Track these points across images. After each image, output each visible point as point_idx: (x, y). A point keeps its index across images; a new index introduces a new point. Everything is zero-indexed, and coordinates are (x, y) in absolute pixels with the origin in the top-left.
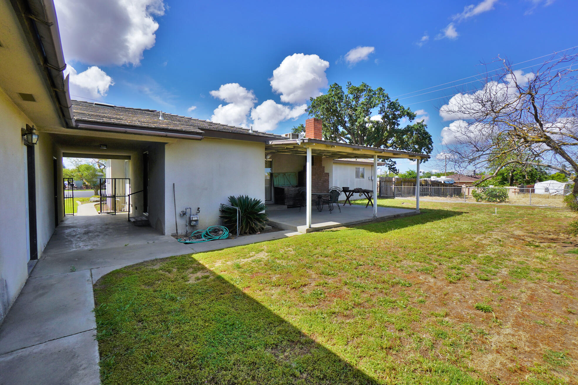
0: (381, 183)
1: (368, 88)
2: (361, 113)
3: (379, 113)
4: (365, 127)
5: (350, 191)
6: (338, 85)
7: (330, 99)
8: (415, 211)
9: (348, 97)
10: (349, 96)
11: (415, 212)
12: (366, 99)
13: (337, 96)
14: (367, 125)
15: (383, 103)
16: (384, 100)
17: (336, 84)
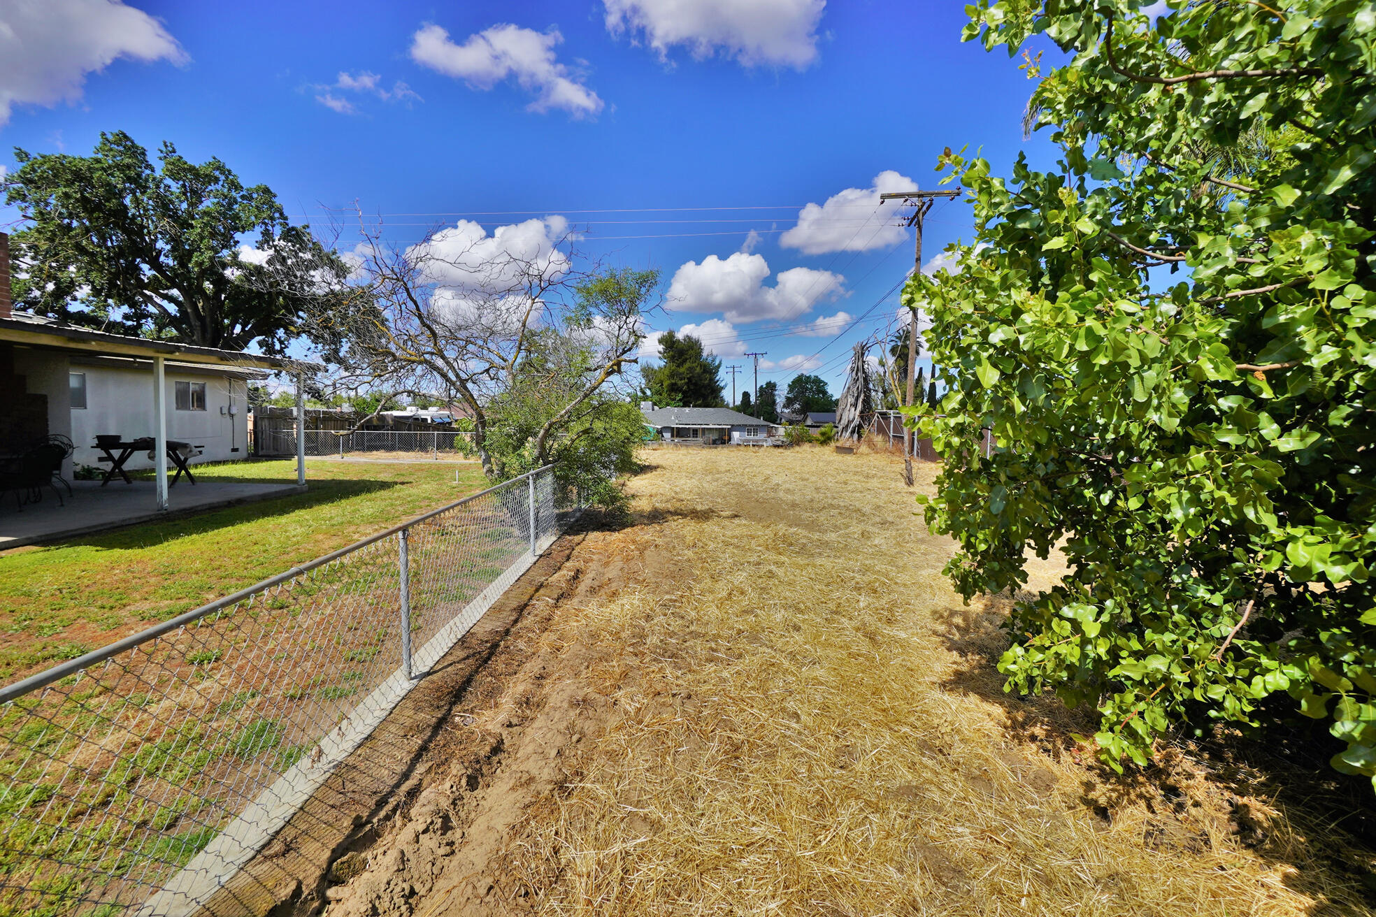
0: (259, 422)
1: (231, 177)
2: (202, 238)
3: (258, 248)
4: (222, 275)
5: (125, 446)
6: (132, 142)
7: (96, 175)
8: (292, 486)
9: (162, 186)
10: (166, 182)
11: (295, 489)
12: (218, 203)
13: (122, 171)
14: (228, 272)
15: (266, 224)
16: (272, 219)
17: (125, 136)
